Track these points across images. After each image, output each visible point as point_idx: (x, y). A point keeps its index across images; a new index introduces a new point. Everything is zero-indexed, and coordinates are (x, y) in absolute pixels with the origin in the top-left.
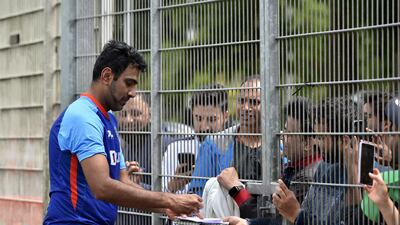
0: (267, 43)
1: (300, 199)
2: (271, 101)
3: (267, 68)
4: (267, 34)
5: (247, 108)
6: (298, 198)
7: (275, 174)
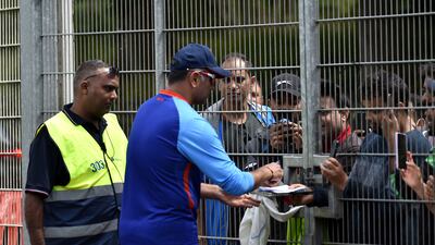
0: (308, 26)
1: (348, 169)
2: (312, 80)
3: (308, 49)
4: (307, 18)
5: (234, 85)
6: (344, 169)
7: (317, 147)
